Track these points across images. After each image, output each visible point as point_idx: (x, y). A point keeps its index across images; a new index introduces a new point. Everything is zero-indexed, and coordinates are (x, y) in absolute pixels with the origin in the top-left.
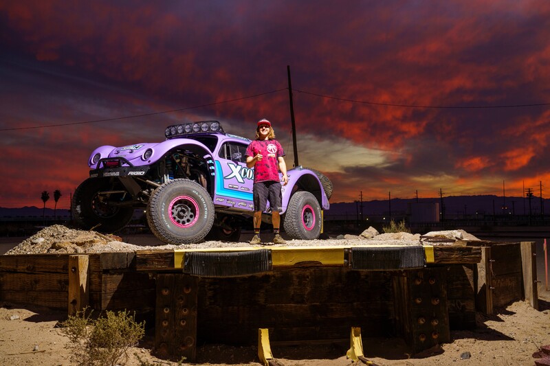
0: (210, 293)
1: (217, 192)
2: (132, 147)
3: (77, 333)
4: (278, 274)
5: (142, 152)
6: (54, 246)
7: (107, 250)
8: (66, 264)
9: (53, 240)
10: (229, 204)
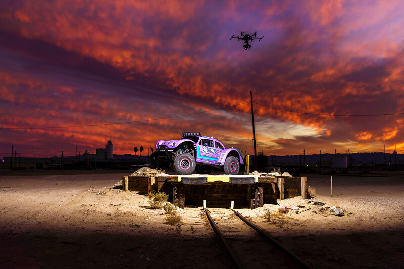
0: (190, 190)
1: (198, 157)
2: (169, 142)
3: (151, 198)
4: (211, 185)
5: (172, 144)
6: (144, 174)
7: (160, 176)
8: (148, 179)
9: (144, 172)
10: (202, 161)
